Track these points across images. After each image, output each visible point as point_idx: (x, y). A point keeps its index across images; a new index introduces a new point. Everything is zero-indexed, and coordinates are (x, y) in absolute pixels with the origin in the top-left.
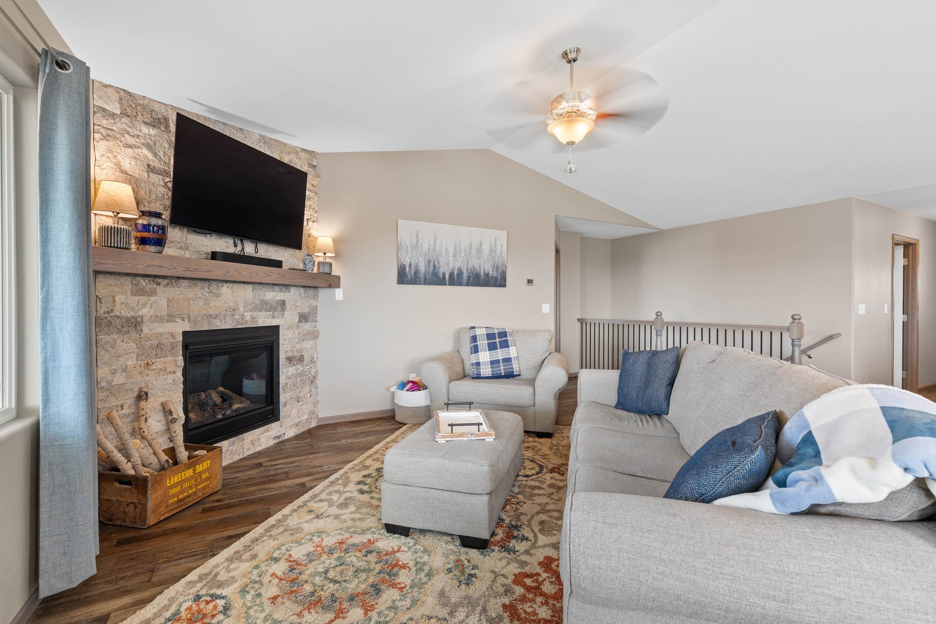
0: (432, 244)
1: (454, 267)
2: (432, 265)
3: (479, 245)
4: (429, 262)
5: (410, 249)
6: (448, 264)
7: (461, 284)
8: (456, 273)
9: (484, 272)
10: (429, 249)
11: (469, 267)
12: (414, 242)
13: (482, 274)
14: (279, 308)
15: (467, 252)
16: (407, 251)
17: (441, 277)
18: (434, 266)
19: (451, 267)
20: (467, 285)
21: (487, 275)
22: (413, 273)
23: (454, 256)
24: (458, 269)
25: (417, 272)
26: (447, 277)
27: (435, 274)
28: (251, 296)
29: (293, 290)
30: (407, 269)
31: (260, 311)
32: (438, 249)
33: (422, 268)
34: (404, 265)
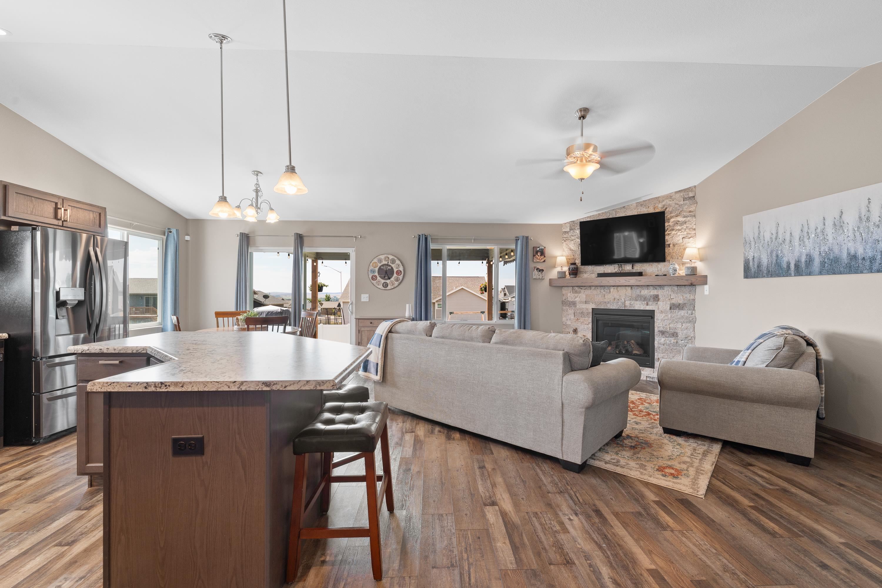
0: (774, 232)
1: (801, 254)
2: (774, 254)
3: (838, 217)
4: (772, 252)
5: (753, 243)
6: (793, 251)
7: (810, 274)
8: (803, 259)
9: (849, 254)
10: (771, 238)
11: (822, 250)
12: (757, 234)
13: (845, 255)
14: (652, 300)
15: (819, 230)
16: (750, 246)
17: (785, 267)
18: (777, 256)
19: (797, 254)
20: (821, 273)
21: (854, 257)
22: (756, 266)
23: (801, 239)
24: (807, 255)
25: (759, 266)
26: (792, 266)
27: (778, 264)
28: (630, 293)
29: (666, 288)
30: (751, 263)
31: (637, 300)
32: (780, 236)
33: (765, 261)
34: (748, 259)
